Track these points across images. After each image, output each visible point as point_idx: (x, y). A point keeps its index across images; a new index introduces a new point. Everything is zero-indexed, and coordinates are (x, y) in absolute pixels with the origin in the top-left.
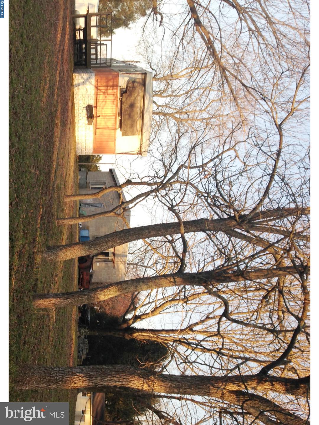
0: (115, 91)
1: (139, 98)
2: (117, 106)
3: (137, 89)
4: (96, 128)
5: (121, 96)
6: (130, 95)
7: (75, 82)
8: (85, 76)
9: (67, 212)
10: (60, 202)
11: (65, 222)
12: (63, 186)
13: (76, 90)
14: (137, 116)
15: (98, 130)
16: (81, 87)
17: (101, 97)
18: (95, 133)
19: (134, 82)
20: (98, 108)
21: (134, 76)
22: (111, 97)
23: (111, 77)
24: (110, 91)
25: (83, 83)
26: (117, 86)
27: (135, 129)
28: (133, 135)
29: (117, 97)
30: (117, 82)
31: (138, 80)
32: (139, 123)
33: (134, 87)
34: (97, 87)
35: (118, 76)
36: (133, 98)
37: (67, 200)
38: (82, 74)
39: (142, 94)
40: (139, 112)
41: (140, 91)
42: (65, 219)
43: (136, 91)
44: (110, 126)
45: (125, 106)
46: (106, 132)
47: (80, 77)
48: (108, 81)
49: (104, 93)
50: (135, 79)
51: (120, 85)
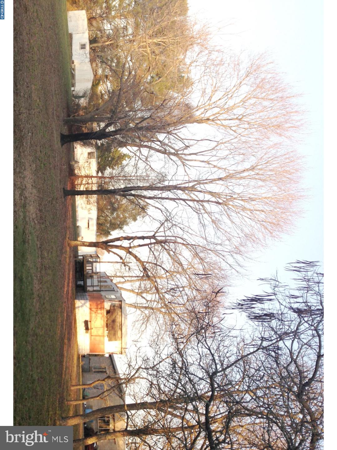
0: (103, 311)
1: (118, 316)
2: (104, 321)
3: (117, 310)
4: (91, 336)
5: (107, 315)
6: (112, 314)
7: (77, 305)
8: (83, 301)
9: (73, 396)
10: (68, 390)
11: (71, 403)
12: (70, 379)
13: (77, 310)
14: (117, 328)
15: (93, 337)
16: (80, 308)
17: (94, 315)
18: (91, 340)
19: (114, 306)
20: (92, 322)
21: (114, 302)
22: (100, 315)
23: (99, 302)
24: (99, 311)
25: (82, 306)
26: (104, 308)
27: (117, 336)
28: (116, 340)
29: (104, 315)
30: (104, 306)
31: (116, 305)
32: (119, 332)
33: (114, 310)
34: (91, 309)
35: (104, 302)
36: (114, 317)
37: (72, 388)
38: (81, 301)
39: (120, 313)
40: (119, 325)
41: (119, 312)
42: (71, 401)
43: (116, 311)
44: (100, 334)
45: (109, 321)
46: (98, 338)
47: (79, 303)
48: (97, 305)
49: (95, 312)
50: (115, 304)
51: (105, 307)
